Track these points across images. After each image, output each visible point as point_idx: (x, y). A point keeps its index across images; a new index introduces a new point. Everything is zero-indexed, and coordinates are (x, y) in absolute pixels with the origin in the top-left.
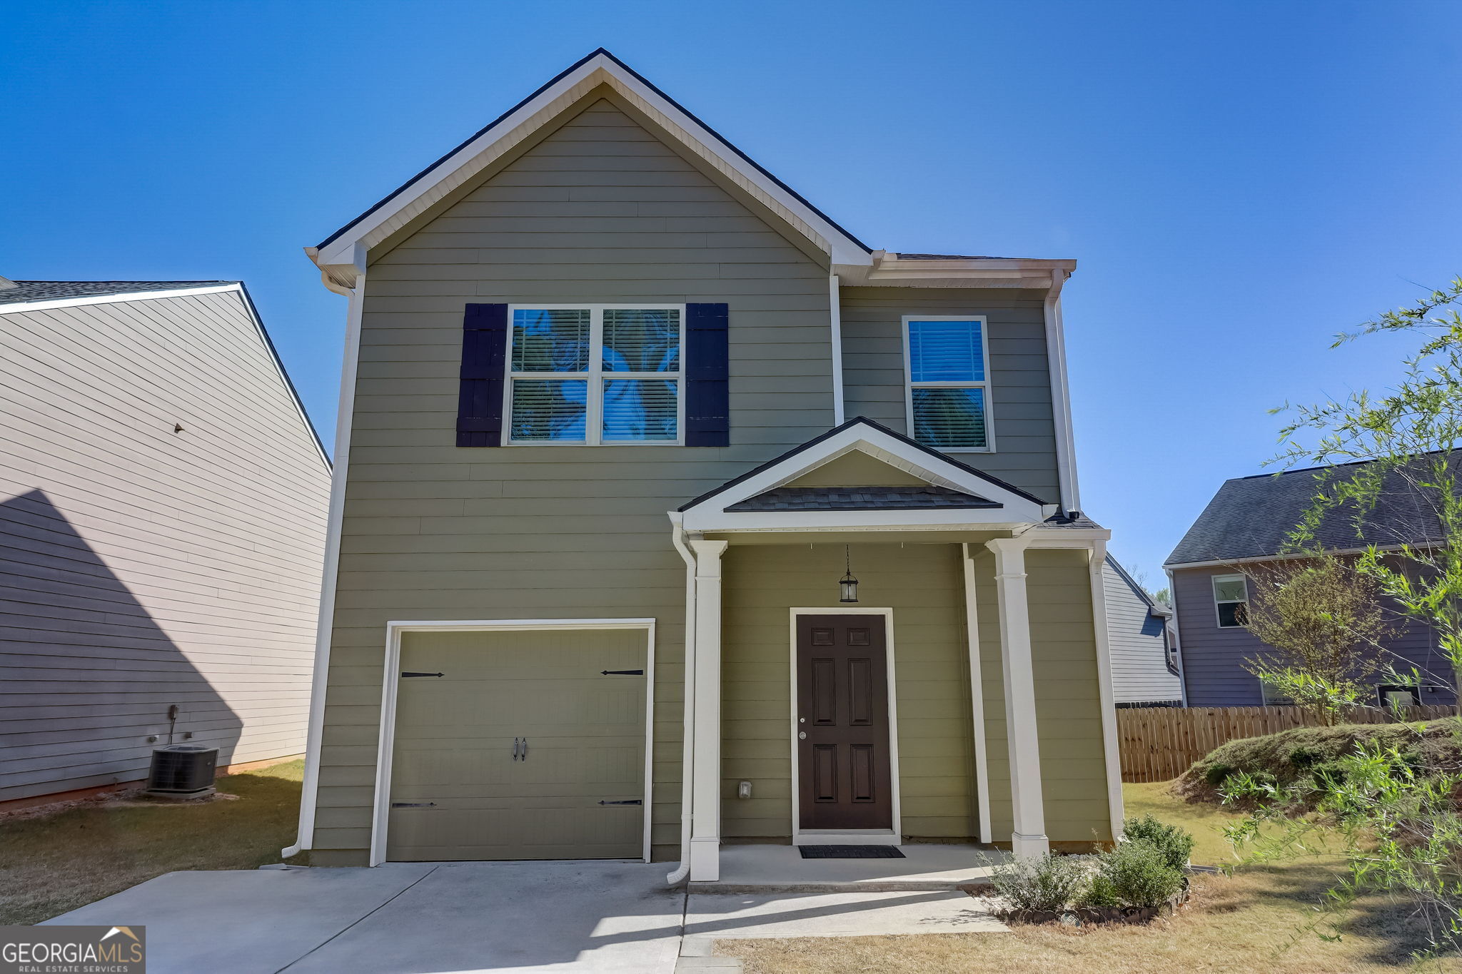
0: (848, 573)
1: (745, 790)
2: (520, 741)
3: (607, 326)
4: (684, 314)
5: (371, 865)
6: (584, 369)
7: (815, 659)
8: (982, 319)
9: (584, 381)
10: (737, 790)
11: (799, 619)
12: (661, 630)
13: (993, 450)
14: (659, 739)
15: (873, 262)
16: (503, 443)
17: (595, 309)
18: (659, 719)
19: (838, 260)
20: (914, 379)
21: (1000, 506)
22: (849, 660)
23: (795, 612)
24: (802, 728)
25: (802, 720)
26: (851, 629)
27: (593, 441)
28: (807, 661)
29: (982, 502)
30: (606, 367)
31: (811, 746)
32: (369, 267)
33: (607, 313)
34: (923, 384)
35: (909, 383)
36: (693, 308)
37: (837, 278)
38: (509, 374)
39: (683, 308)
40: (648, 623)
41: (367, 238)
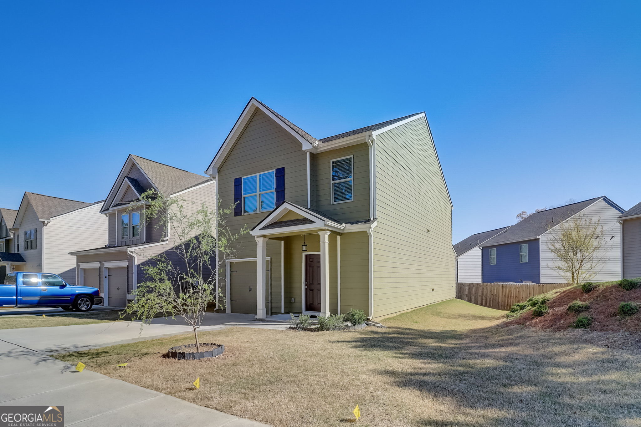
0: (305, 243)
1: (293, 300)
2: (250, 287)
3: (260, 179)
4: (275, 172)
5: (226, 313)
6: (256, 192)
7: (310, 267)
8: (352, 156)
9: (256, 195)
10: (291, 300)
11: (306, 256)
12: (272, 260)
13: (353, 200)
14: (272, 287)
15: (313, 147)
16: (242, 214)
17: (258, 175)
18: (272, 282)
19: (304, 148)
20: (333, 180)
21: (315, 222)
22: (317, 267)
23: (304, 254)
24: (306, 285)
25: (306, 283)
26: (318, 257)
27: (258, 211)
28: (308, 267)
29: (312, 222)
30: (260, 191)
31: (308, 290)
32: (218, 173)
33: (260, 175)
34: (335, 182)
35: (332, 182)
36: (277, 170)
37: (309, 153)
38: (243, 196)
39: (275, 170)
40: (269, 258)
41: (215, 166)
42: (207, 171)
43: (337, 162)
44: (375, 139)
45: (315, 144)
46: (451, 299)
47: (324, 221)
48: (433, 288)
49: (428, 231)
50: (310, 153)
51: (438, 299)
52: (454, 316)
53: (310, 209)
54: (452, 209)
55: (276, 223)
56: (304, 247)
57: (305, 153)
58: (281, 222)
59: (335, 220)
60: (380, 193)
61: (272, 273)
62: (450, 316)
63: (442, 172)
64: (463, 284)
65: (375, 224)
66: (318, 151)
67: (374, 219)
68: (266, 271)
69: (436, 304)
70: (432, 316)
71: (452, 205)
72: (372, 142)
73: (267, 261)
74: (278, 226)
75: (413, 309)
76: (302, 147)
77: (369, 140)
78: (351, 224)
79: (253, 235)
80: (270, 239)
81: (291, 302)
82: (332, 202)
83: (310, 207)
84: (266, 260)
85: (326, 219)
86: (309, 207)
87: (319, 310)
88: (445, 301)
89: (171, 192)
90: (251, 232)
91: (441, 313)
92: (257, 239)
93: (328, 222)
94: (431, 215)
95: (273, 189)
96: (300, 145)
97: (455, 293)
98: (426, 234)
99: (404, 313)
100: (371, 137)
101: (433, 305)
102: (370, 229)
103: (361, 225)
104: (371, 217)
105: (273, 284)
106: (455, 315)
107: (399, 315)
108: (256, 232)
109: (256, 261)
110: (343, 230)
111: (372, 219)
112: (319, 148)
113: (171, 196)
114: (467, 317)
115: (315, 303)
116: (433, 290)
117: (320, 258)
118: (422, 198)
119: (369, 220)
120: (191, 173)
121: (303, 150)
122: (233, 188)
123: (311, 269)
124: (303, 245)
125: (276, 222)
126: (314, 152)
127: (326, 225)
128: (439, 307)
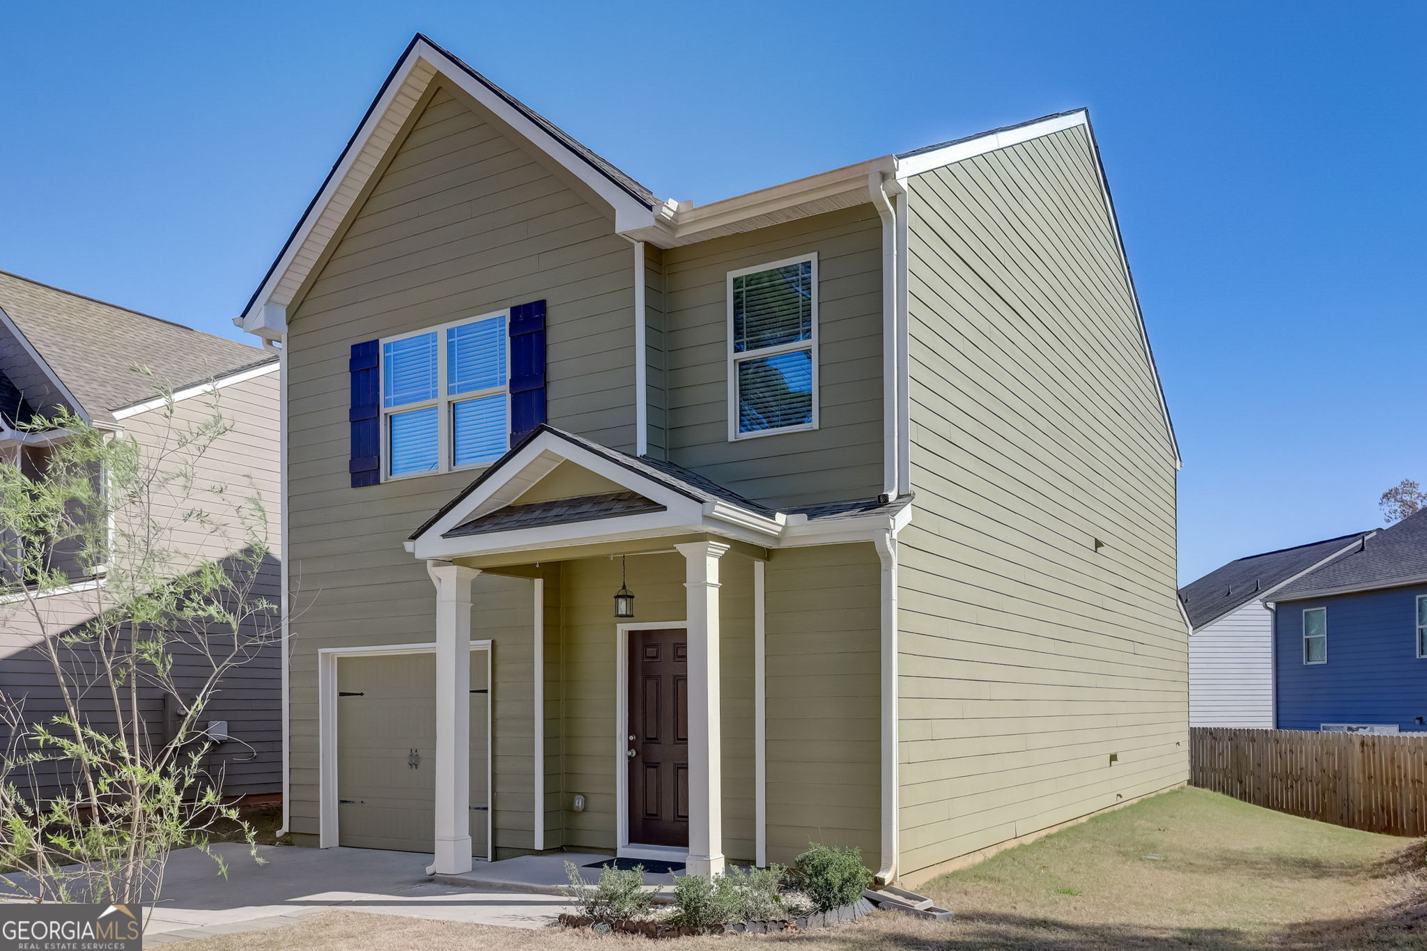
0: (624, 587)
1: (579, 803)
2: (414, 751)
3: (450, 346)
4: (508, 320)
5: (321, 847)
6: (435, 396)
7: (647, 677)
8: (812, 257)
9: (436, 408)
10: (572, 802)
11: (632, 635)
12: (500, 651)
13: (816, 426)
14: (499, 752)
15: (657, 220)
16: (382, 480)
17: (441, 330)
18: (499, 734)
19: (621, 226)
20: (737, 350)
21: (664, 508)
22: (675, 677)
23: (623, 628)
24: (631, 745)
25: (632, 738)
26: (677, 644)
27: (443, 468)
28: (640, 679)
29: (651, 506)
30: (450, 391)
31: (640, 764)
32: (289, 323)
33: (450, 333)
34: (746, 355)
35: (732, 356)
36: (515, 311)
37: (641, 244)
38: (383, 410)
39: (506, 313)
40: (485, 645)
41: (274, 298)
42: (244, 315)
43: (750, 279)
44: (905, 187)
45: (664, 209)
46: (1173, 788)
47: (701, 502)
48: (1113, 752)
49: (1098, 544)
50: (648, 246)
51: (1133, 792)
52: (1208, 863)
53: (643, 459)
54: (1178, 468)
55: (509, 510)
56: (623, 606)
57: (624, 245)
58: (529, 508)
59: (745, 501)
60: (925, 396)
61: (498, 698)
62: (1192, 861)
63: (1145, 335)
64: (1211, 734)
65: (904, 517)
66: (676, 237)
67: (899, 497)
68: (471, 692)
69: (1125, 808)
70: (1124, 863)
71: (1177, 455)
72: (893, 199)
73: (476, 656)
74: (518, 521)
75: (1043, 833)
76: (612, 223)
77: (883, 193)
78: (811, 517)
79: (418, 556)
80: (486, 570)
81: (570, 810)
82: (733, 432)
83: (644, 452)
84: (471, 650)
85: (708, 497)
86: (642, 449)
87: (680, 839)
88: (1152, 795)
89: (121, 402)
90: (409, 546)
91: (1153, 847)
92: (434, 572)
93: (717, 508)
94: (1107, 486)
95: (502, 383)
96: (607, 214)
97: (1187, 767)
98: (1089, 555)
99: (1013, 849)
100: (889, 182)
101: (1114, 812)
102: (887, 535)
103: (849, 519)
104: (891, 489)
105: (500, 741)
106: (1208, 858)
107: (993, 860)
108: (431, 546)
109: (433, 656)
110: (776, 539)
111: (892, 496)
112: (681, 225)
113: (118, 415)
114: (1257, 863)
115: (667, 814)
116: (1113, 758)
117: (684, 645)
118: (1076, 422)
119: (882, 501)
120: (204, 334)
121: (617, 231)
122: (346, 380)
123: (651, 684)
124: (617, 597)
125: (508, 506)
126: (663, 240)
127: (709, 519)
128: (1142, 822)
